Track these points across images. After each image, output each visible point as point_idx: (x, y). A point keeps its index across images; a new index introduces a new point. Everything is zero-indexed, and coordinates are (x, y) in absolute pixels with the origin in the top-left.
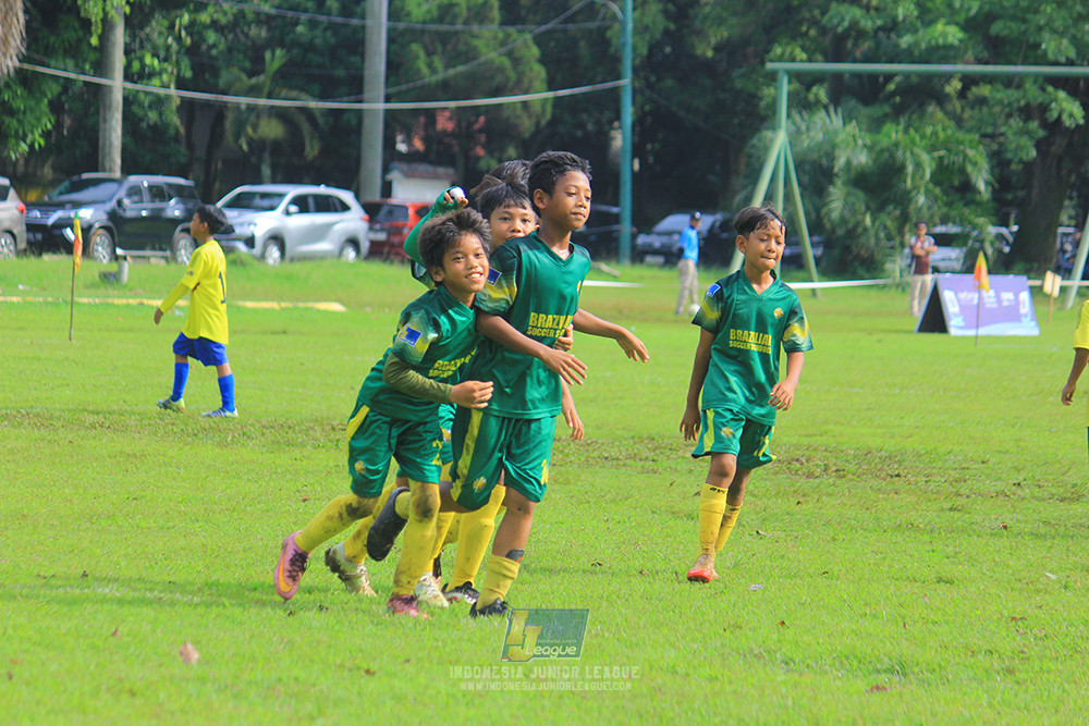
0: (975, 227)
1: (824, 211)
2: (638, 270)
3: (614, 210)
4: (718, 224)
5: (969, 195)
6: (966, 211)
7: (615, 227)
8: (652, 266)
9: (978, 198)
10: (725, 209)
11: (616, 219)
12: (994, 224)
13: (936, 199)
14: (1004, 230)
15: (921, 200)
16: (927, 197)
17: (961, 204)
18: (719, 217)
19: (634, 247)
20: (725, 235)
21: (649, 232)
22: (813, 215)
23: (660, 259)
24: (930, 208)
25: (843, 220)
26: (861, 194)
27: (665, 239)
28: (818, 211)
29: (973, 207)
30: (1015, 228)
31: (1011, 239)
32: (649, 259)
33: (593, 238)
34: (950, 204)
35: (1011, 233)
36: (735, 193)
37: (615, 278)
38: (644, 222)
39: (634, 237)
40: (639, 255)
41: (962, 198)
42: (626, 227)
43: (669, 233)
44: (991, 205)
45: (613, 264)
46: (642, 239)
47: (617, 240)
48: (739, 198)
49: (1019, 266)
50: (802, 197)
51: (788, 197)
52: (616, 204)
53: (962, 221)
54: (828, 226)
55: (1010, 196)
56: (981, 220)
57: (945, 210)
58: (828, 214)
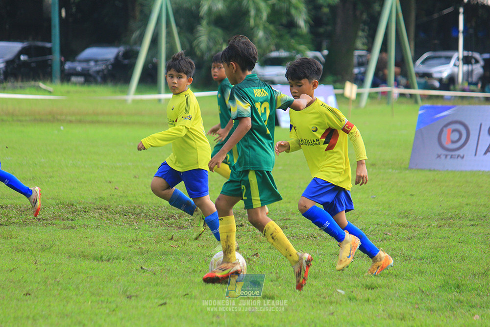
0: (298, 52)
1: (195, 43)
2: (66, 87)
3: (48, 45)
4: (120, 54)
5: (294, 30)
6: (293, 41)
7: (49, 57)
8: (75, 84)
9: (299, 31)
10: (126, 43)
11: (50, 51)
12: (311, 50)
13: (271, 33)
14: (318, 54)
15: (261, 34)
16: (265, 33)
17: (287, 37)
18: (122, 49)
19: (62, 71)
20: (126, 62)
21: (73, 60)
22: (188, 47)
23: (81, 79)
24: (267, 39)
25: (209, 49)
26: (219, 31)
27: (84, 65)
28: (191, 43)
29: (297, 38)
30: (326, 52)
31: (323, 59)
32: (74, 79)
33: (33, 65)
34: (280, 37)
35: (324, 56)
36: (132, 32)
37: (50, 92)
38: (69, 53)
39: (62, 64)
40: (66, 77)
41: (289, 32)
42: (56, 57)
43: (87, 61)
44: (310, 36)
45: (48, 83)
46: (67, 66)
47: (51, 66)
48: (136, 35)
49: (330, 78)
50: (179, 33)
51: (169, 34)
52: (49, 40)
53: (288, 48)
54: (198, 53)
55: (321, 30)
56: (302, 47)
57: (277, 40)
58: (198, 45)
